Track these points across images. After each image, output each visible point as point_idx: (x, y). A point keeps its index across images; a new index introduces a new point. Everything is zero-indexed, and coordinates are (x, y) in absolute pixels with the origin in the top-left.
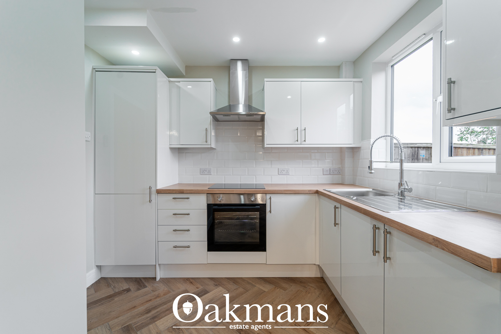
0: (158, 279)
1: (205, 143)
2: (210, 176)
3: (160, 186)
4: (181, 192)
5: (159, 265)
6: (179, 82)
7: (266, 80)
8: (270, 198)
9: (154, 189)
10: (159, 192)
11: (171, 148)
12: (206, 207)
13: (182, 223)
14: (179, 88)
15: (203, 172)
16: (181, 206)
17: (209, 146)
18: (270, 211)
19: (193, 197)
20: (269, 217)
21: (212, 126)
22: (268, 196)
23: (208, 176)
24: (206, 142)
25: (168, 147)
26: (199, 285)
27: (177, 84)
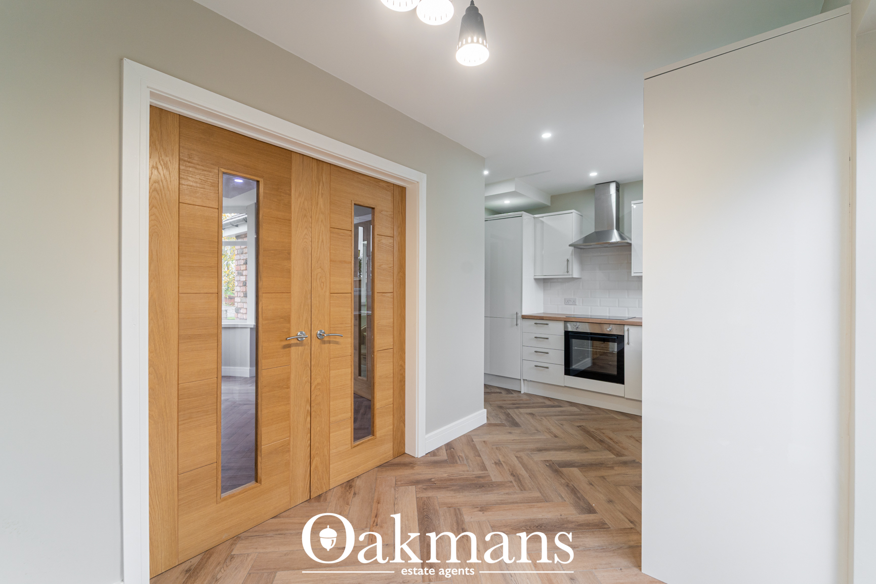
0: (522, 392)
1: (566, 274)
2: (575, 306)
3: (525, 313)
4: (541, 318)
5: (524, 380)
6: (543, 217)
7: (632, 202)
8: (628, 330)
9: (519, 315)
10: (524, 317)
11: (535, 279)
12: (563, 334)
13: (542, 346)
14: (542, 222)
15: (567, 302)
16: (541, 331)
17: (570, 276)
18: (628, 344)
19: (552, 324)
20: (627, 349)
21: (573, 256)
22: (626, 328)
23: (573, 306)
24: (567, 272)
25: (532, 278)
26: (555, 403)
27: (541, 219)
